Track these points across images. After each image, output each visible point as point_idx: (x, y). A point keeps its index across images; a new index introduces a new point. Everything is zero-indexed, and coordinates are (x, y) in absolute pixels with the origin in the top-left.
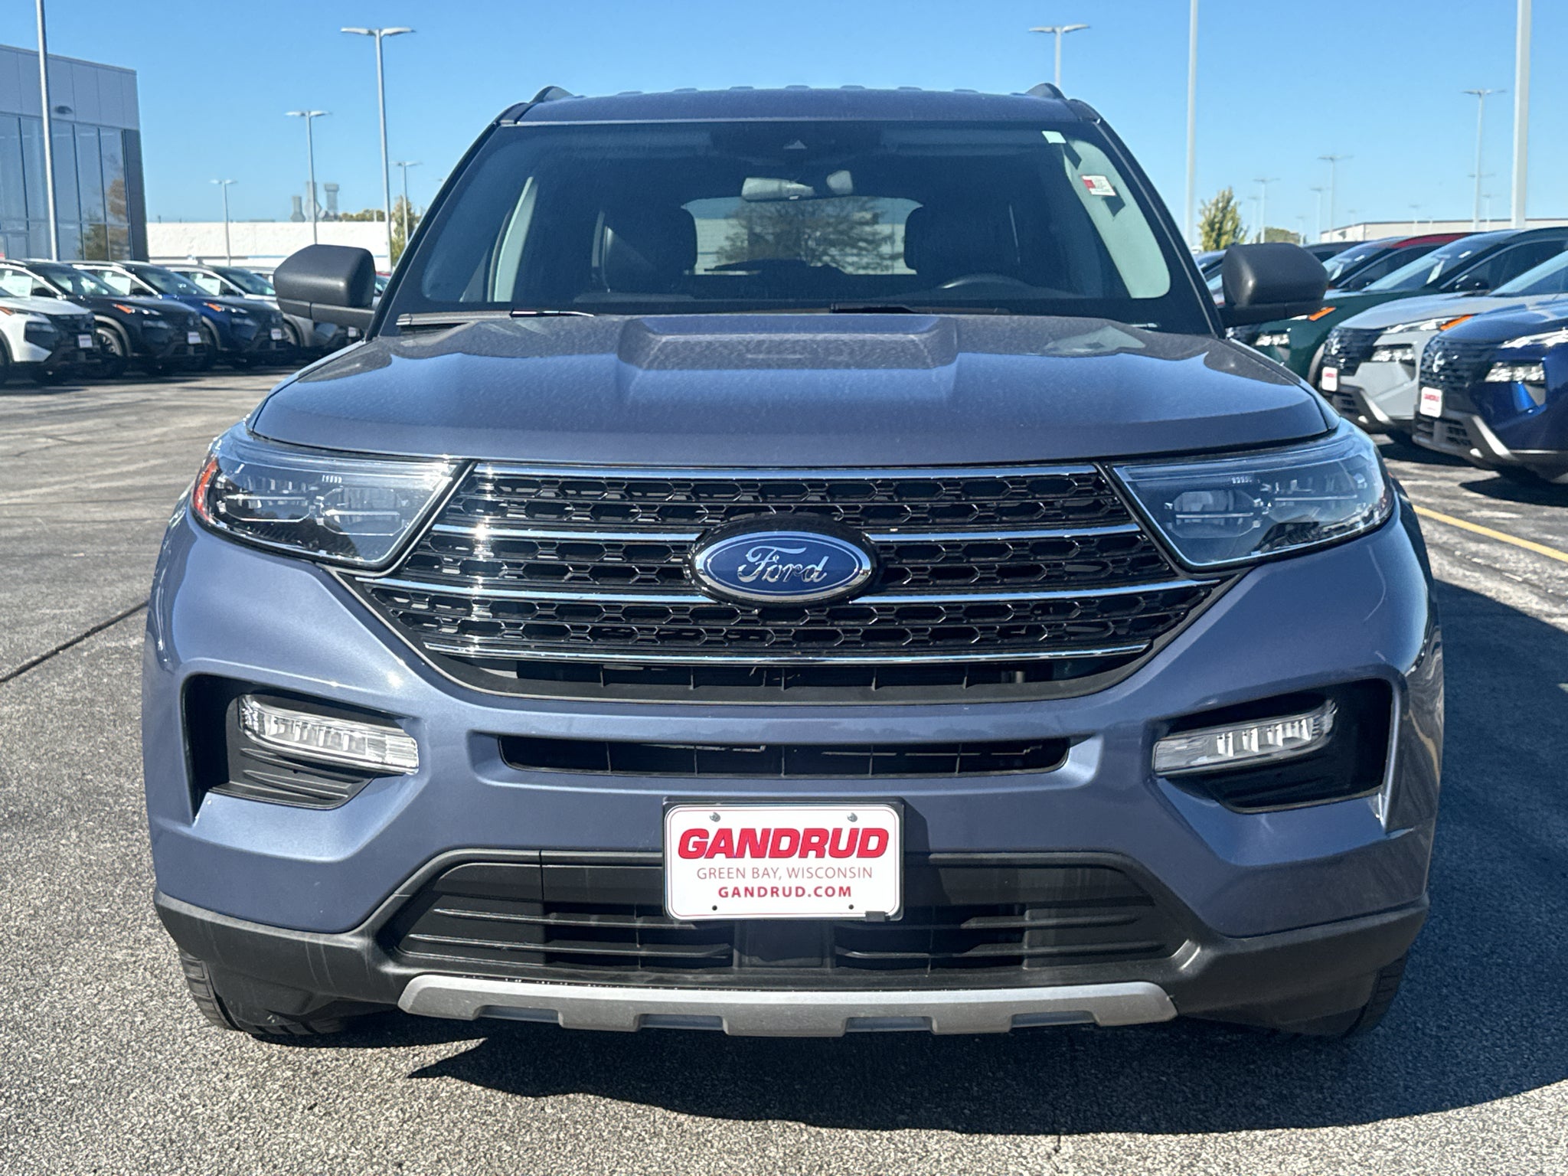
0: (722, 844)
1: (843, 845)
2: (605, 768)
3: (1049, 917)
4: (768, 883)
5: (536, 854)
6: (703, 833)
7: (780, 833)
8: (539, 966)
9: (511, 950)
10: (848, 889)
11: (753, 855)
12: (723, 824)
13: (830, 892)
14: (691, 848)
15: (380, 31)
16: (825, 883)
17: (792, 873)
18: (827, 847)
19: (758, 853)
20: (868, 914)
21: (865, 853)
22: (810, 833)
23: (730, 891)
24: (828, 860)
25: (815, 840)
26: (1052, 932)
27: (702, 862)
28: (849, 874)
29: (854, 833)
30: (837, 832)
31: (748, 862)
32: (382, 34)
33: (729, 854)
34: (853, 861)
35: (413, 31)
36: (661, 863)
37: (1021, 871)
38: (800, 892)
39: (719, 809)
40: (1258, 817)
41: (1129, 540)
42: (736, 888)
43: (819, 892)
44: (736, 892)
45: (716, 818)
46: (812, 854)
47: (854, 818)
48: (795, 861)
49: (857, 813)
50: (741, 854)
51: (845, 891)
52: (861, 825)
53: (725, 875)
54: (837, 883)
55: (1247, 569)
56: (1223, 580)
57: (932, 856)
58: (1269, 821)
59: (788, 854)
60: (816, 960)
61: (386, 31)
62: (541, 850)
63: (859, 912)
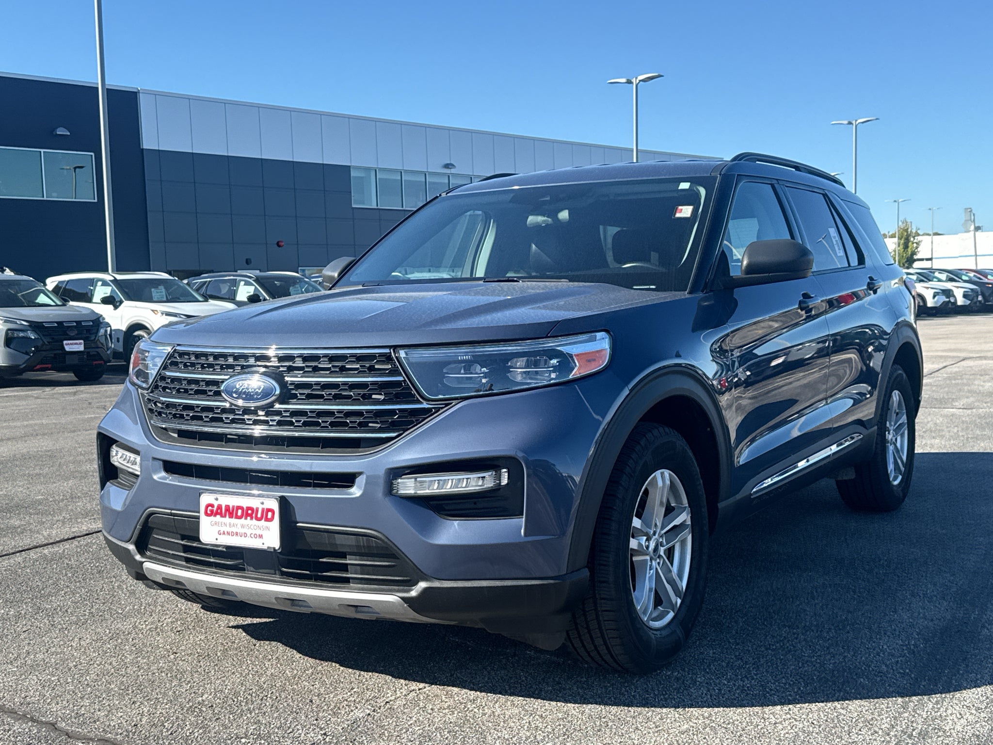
0: (219, 511)
1: (259, 515)
2: (193, 477)
3: (356, 560)
4: (234, 530)
5: (169, 511)
6: (212, 506)
7: (239, 508)
8: (184, 563)
9: (173, 554)
10: (262, 535)
11: (230, 517)
12: (219, 502)
13: (256, 536)
14: (209, 512)
15: (856, 121)
16: (254, 532)
17: (243, 526)
18: (254, 515)
19: (231, 516)
20: (268, 547)
21: (267, 520)
22: (249, 508)
23: (222, 532)
24: (254, 522)
25: (250, 512)
26: (358, 568)
27: (212, 518)
28: (262, 529)
29: (263, 510)
30: (257, 510)
31: (227, 520)
32: (857, 123)
33: (222, 516)
34: (263, 523)
35: (877, 119)
36: (198, 518)
37: (336, 535)
38: (245, 535)
39: (218, 496)
40: (454, 522)
41: (398, 384)
42: (224, 532)
43: (252, 536)
44: (224, 533)
45: (217, 499)
46: (249, 518)
47: (262, 503)
48: (243, 521)
49: (264, 501)
50: (225, 516)
51: (261, 536)
52: (266, 506)
53: (220, 525)
54: (258, 532)
55: (457, 401)
56: (447, 405)
57: (298, 525)
58: (458, 524)
59: (240, 518)
60: (273, 571)
61: (859, 121)
62: (172, 510)
63: (265, 547)
